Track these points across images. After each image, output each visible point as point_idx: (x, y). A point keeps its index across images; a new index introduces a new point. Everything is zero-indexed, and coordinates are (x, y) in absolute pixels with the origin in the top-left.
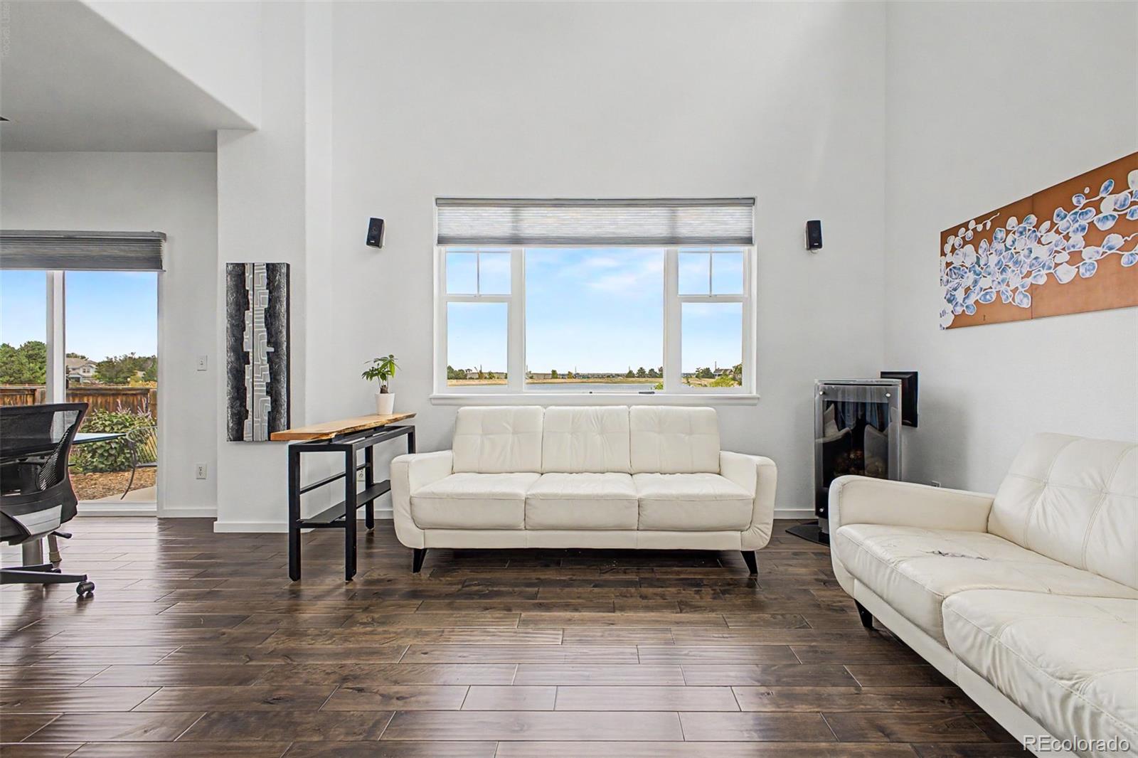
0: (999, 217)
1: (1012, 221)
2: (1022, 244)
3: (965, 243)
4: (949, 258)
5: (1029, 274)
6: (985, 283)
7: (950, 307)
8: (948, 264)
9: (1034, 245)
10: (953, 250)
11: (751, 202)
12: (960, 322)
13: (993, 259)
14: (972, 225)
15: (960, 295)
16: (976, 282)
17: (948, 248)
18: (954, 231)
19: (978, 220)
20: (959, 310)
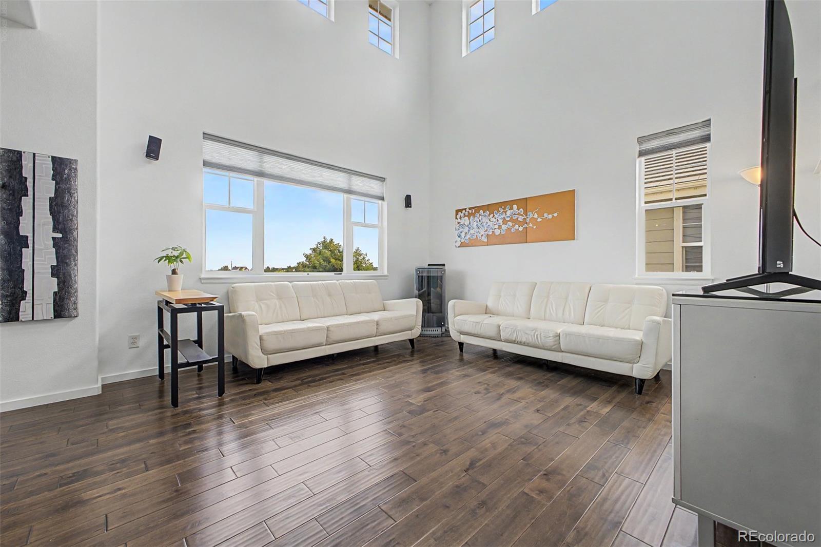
0: (477, 209)
1: (481, 212)
2: (485, 220)
3: (465, 216)
4: (459, 221)
5: (486, 231)
6: (472, 231)
7: (459, 239)
8: (458, 223)
9: (488, 221)
10: (461, 218)
11: (383, 179)
12: (462, 245)
13: (475, 224)
14: (468, 210)
15: (463, 235)
16: (469, 231)
17: (458, 216)
18: (461, 211)
19: (470, 209)
20: (463, 241)
